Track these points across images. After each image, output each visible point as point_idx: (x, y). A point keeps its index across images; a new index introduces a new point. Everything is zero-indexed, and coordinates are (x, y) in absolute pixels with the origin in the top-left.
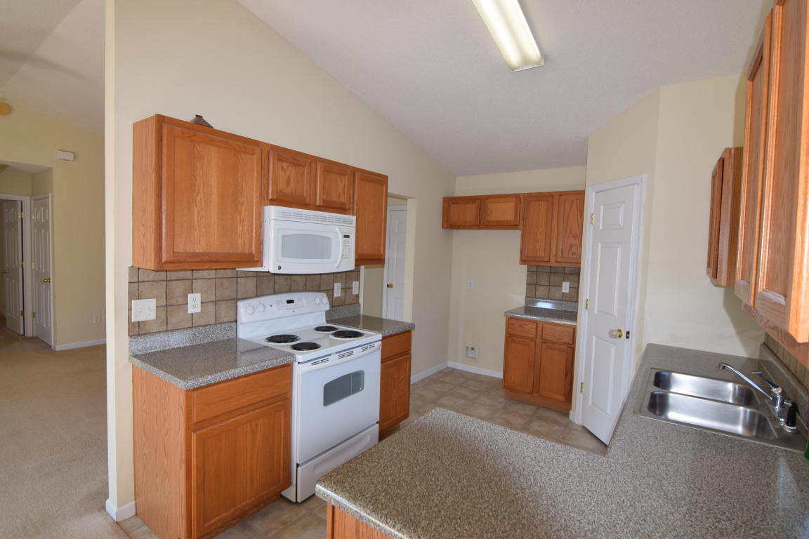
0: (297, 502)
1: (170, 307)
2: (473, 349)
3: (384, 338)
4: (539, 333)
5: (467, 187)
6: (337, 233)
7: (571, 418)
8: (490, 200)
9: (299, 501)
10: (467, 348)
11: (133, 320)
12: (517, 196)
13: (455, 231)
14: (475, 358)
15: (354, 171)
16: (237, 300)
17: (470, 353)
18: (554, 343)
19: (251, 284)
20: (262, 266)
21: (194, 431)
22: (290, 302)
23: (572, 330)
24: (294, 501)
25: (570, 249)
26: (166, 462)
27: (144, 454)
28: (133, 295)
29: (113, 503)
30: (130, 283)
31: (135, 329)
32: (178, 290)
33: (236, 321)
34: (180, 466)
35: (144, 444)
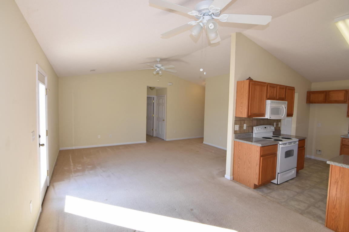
0: (277, 184)
1: (241, 127)
2: (320, 151)
3: (299, 140)
5: (316, 87)
6: (283, 107)
8: (331, 92)
9: (278, 183)
10: (317, 150)
11: (235, 130)
12: (345, 91)
13: (311, 104)
14: (321, 155)
15: (286, 87)
16: (253, 126)
17: (318, 153)
19: (255, 122)
20: (265, 117)
21: (262, 157)
22: (265, 128)
24: (277, 183)
26: (249, 165)
27: (239, 163)
28: (235, 124)
29: (228, 175)
30: (235, 121)
31: (235, 132)
32: (242, 123)
33: (253, 132)
34: (256, 166)
35: (239, 161)
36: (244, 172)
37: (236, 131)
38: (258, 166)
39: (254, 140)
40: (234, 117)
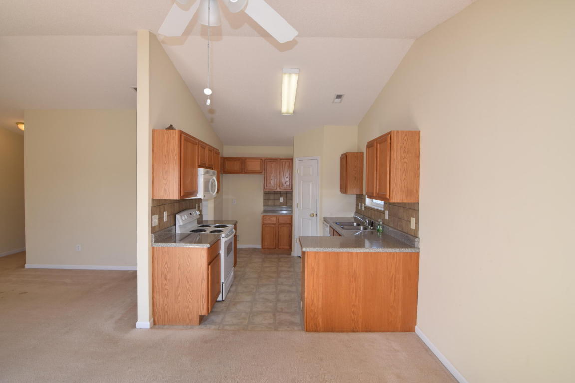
0: (223, 300)
4: (277, 221)
6: (214, 179)
7: (292, 255)
8: (247, 160)
9: (224, 298)
11: (153, 226)
12: (261, 159)
16: (176, 214)
18: (283, 224)
19: (177, 206)
20: (196, 196)
22: (191, 214)
23: (290, 218)
25: (285, 183)
26: (188, 286)
27: (166, 289)
28: (153, 214)
29: (144, 321)
30: (152, 207)
31: (153, 230)
32: (162, 210)
33: (175, 225)
34: (202, 282)
35: (165, 285)
36: (179, 302)
37: (155, 227)
38: (205, 283)
39: (178, 238)
40: (151, 200)
